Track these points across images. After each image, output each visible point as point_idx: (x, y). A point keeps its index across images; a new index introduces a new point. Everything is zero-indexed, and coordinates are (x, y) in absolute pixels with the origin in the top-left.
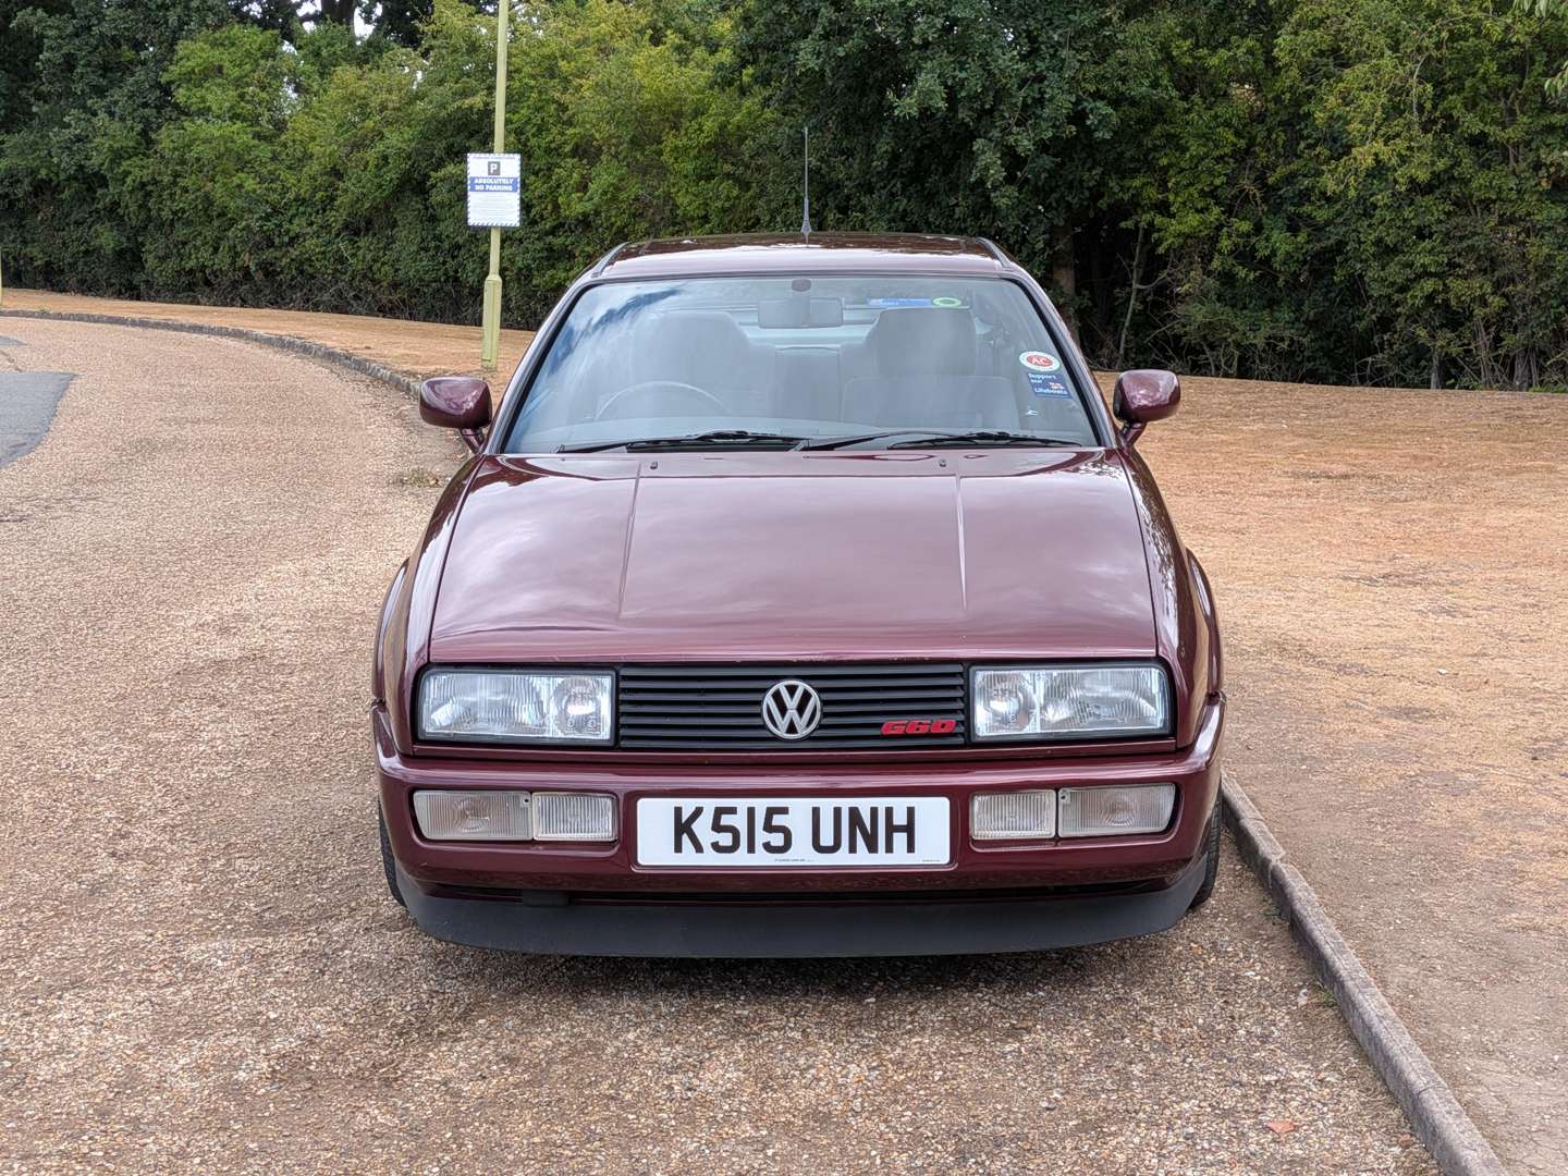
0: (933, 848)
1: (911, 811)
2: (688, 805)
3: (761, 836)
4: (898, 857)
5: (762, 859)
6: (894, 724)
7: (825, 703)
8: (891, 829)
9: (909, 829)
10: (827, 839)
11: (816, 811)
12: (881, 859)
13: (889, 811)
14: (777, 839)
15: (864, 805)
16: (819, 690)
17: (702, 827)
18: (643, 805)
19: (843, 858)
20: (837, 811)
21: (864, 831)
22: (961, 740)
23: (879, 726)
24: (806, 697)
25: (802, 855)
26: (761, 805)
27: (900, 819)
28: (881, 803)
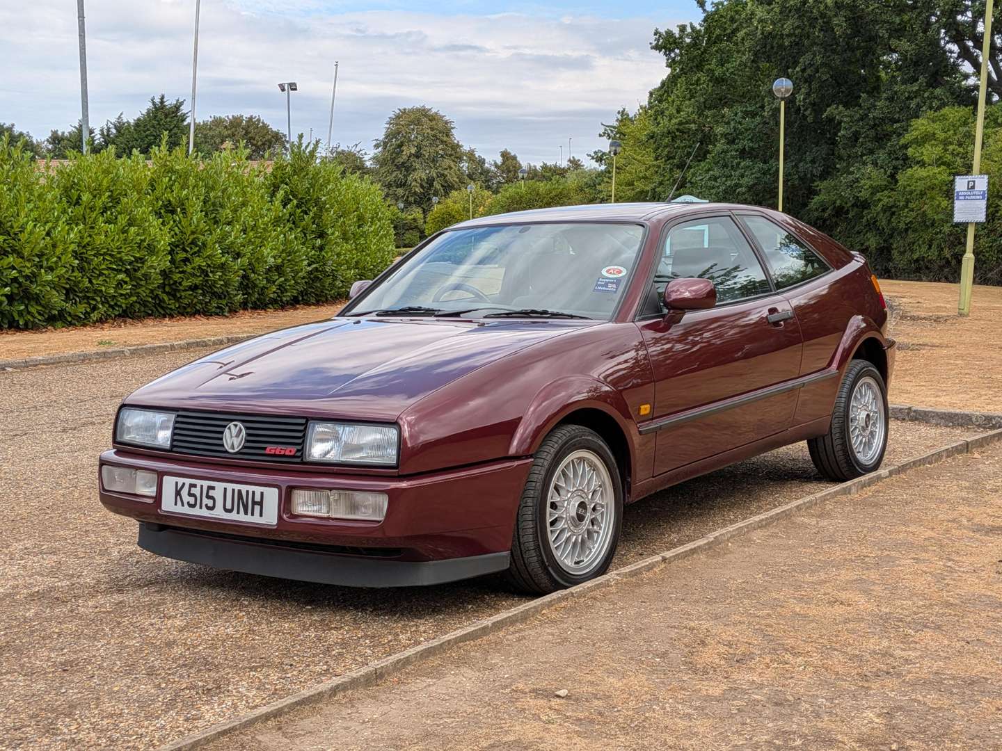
0: (270, 517)
1: (262, 493)
2: (181, 480)
3: (205, 501)
4: (255, 519)
5: (204, 513)
6: (271, 449)
7: (248, 435)
8: (254, 503)
9: (261, 504)
10: (229, 506)
11: (225, 489)
12: (248, 519)
13: (253, 492)
14: (210, 503)
15: (244, 488)
16: (247, 428)
17: (184, 493)
18: (166, 478)
19: (234, 516)
20: (233, 490)
21: (244, 503)
22: (299, 460)
23: (265, 449)
24: (240, 430)
25: (219, 513)
26: (206, 483)
27: (257, 499)
28: (251, 488)
